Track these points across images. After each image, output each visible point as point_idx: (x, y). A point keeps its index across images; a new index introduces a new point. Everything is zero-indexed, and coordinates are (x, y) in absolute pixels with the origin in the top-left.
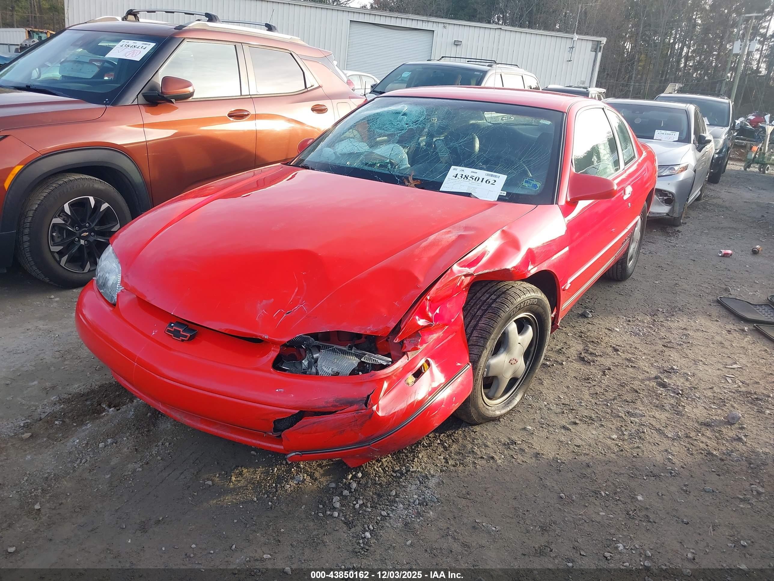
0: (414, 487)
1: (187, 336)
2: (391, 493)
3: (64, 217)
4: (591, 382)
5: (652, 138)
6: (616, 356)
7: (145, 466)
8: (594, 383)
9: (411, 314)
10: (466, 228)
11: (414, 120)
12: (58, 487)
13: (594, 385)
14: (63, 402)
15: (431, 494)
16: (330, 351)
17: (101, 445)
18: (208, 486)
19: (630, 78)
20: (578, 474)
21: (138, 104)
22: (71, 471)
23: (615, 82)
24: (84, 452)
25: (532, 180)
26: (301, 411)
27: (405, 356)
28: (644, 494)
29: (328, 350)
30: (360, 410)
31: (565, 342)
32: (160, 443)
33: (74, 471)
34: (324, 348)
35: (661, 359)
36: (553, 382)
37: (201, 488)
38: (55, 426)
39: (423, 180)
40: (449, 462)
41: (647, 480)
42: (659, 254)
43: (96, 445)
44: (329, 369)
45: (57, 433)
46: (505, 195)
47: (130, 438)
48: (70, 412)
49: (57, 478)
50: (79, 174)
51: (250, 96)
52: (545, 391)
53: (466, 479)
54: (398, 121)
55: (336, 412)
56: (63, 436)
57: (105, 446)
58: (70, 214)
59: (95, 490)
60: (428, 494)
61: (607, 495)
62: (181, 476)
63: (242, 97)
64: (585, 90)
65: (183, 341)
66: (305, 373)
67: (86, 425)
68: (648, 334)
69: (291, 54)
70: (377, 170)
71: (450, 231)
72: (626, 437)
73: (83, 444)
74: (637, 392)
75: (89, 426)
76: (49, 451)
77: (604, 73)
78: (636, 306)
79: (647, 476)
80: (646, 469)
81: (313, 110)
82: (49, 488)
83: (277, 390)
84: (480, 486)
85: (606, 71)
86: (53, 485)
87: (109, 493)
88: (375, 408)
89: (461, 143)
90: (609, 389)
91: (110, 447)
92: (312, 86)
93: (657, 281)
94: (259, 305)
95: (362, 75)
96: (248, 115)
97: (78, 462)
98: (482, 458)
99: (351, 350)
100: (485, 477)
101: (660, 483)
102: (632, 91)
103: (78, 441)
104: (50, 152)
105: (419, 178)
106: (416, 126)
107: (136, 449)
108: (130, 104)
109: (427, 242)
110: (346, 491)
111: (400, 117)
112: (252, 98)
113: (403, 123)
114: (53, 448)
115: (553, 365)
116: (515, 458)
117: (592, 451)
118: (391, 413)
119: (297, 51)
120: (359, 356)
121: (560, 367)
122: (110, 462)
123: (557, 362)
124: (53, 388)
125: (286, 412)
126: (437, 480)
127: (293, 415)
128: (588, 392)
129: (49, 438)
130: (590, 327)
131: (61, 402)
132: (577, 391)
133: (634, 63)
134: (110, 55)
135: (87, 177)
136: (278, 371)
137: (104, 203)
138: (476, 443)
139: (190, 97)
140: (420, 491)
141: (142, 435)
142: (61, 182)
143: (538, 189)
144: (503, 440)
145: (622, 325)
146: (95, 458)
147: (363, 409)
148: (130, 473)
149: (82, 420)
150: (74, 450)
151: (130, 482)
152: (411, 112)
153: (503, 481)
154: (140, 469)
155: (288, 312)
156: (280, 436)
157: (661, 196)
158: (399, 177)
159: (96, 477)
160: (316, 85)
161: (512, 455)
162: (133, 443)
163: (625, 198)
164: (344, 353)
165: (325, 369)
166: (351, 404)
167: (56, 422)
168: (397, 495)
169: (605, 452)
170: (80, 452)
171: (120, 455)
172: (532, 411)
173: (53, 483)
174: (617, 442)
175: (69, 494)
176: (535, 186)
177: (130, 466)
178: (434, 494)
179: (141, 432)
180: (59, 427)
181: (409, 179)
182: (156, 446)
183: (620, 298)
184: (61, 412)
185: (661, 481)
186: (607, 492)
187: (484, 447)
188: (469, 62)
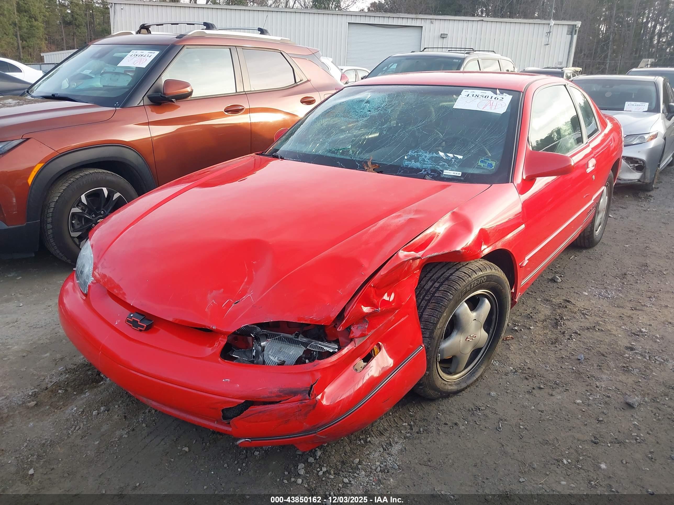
0: (377, 454)
1: (144, 326)
2: (354, 461)
3: (82, 206)
4: (557, 346)
5: (622, 109)
6: (583, 320)
7: (131, 432)
8: (561, 347)
9: (354, 302)
10: (417, 211)
11: (376, 107)
12: (52, 453)
13: (561, 349)
14: (69, 372)
15: (393, 461)
16: (276, 340)
17: (95, 413)
18: (185, 452)
19: (606, 57)
20: (540, 440)
21: (144, 105)
22: (66, 438)
23: (592, 61)
24: (79, 419)
25: (487, 160)
26: (246, 402)
27: (353, 342)
28: (608, 462)
29: (274, 339)
30: (304, 400)
31: (534, 307)
32: (147, 411)
33: (68, 437)
34: (271, 336)
35: (630, 321)
36: (520, 346)
37: (178, 454)
38: (58, 395)
39: (382, 164)
40: (413, 429)
41: (611, 447)
42: (630, 218)
43: (91, 412)
44: (275, 358)
45: (58, 401)
46: (460, 175)
47: (121, 405)
48: (73, 381)
49: (52, 444)
50: (93, 169)
51: (244, 93)
52: (511, 356)
53: (428, 446)
54: (361, 109)
55: (280, 401)
56: (63, 404)
57: (98, 414)
58: (86, 204)
59: (84, 456)
60: (390, 461)
61: (569, 463)
62: (162, 442)
63: (237, 94)
64: (560, 70)
65: (141, 330)
66: (252, 362)
67: (85, 393)
68: (616, 298)
69: (281, 53)
70: (339, 156)
71: (400, 215)
72: (591, 402)
73: (79, 412)
74: (603, 355)
75: (87, 394)
76: (49, 418)
77: (581, 53)
78: (605, 270)
79: (611, 442)
80: (611, 436)
81: (302, 102)
82: (44, 454)
83: (224, 380)
84: (442, 453)
85: (583, 51)
86: (48, 451)
87: (95, 459)
88: (319, 397)
89: (419, 126)
90: (575, 353)
91: (102, 415)
92: (301, 81)
93: (627, 244)
94: (209, 295)
95: (357, 69)
96: (243, 109)
97: (72, 429)
98: (446, 424)
99: (298, 338)
100: (447, 444)
101: (625, 450)
102: (608, 68)
103: (75, 409)
104: (67, 151)
105: (378, 162)
106: (377, 113)
107: (125, 417)
108: (136, 105)
109: (376, 227)
110: (311, 458)
111: (363, 104)
112: (246, 94)
113: (366, 110)
114: (53, 415)
115: (521, 330)
116: (477, 424)
117: (555, 417)
118: (336, 401)
119: (286, 51)
120: (305, 344)
121: (527, 331)
122: (101, 429)
123: (525, 327)
124: (62, 359)
125: (233, 402)
126: (400, 447)
127: (239, 405)
128: (554, 356)
129: (51, 405)
130: (559, 291)
131: (67, 371)
132: (543, 355)
133: (609, 43)
134: (121, 64)
135: (101, 171)
136: (226, 361)
137: (116, 193)
138: (441, 409)
139: (189, 97)
140: (383, 458)
141: (132, 403)
142: (77, 177)
143: (493, 168)
144: (467, 406)
145: (590, 289)
146: (88, 425)
147: (306, 400)
148: (117, 439)
149: (82, 389)
150: (71, 417)
151: (115, 448)
152: (373, 99)
153: (465, 448)
154: (126, 436)
155: (236, 302)
156: (229, 423)
157: (631, 163)
158: (359, 162)
159: (86, 443)
160: (305, 80)
161: (475, 421)
162: (123, 410)
163: (589, 170)
164: (290, 341)
165: (272, 358)
166: (295, 393)
167: (60, 391)
168: (360, 463)
169: (569, 418)
170: (75, 419)
171: (111, 422)
172: (498, 376)
173: (48, 449)
174: (582, 407)
175: (60, 460)
176: (490, 165)
177: (118, 433)
178: (396, 461)
179: (131, 400)
180: (62, 396)
181: (368, 163)
182: (143, 413)
183: (590, 262)
184: (65, 382)
185: (626, 448)
186: (569, 461)
187: (448, 413)
188: (450, 51)
